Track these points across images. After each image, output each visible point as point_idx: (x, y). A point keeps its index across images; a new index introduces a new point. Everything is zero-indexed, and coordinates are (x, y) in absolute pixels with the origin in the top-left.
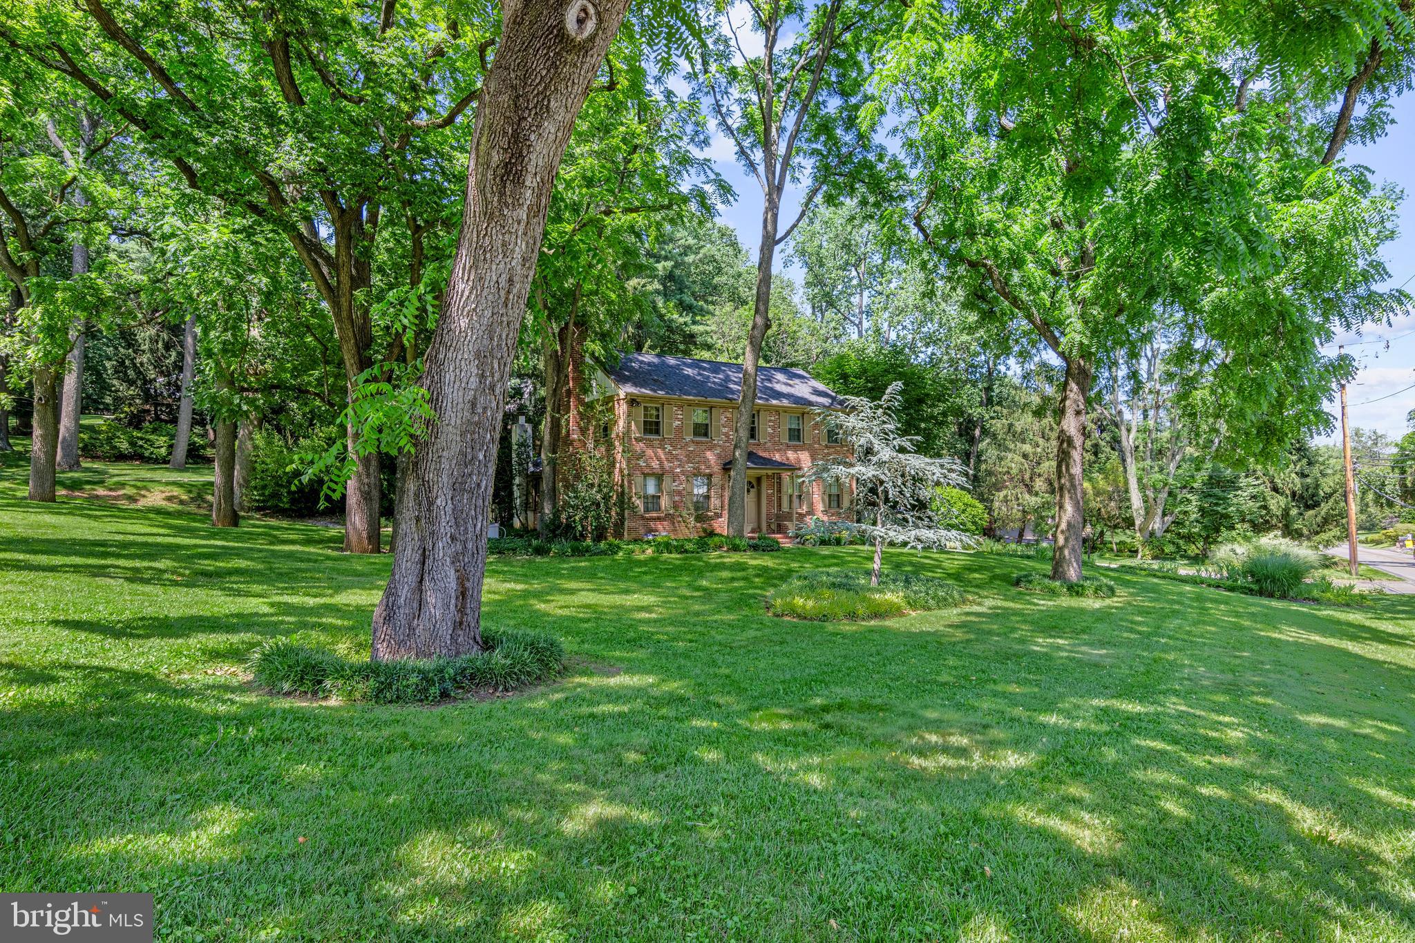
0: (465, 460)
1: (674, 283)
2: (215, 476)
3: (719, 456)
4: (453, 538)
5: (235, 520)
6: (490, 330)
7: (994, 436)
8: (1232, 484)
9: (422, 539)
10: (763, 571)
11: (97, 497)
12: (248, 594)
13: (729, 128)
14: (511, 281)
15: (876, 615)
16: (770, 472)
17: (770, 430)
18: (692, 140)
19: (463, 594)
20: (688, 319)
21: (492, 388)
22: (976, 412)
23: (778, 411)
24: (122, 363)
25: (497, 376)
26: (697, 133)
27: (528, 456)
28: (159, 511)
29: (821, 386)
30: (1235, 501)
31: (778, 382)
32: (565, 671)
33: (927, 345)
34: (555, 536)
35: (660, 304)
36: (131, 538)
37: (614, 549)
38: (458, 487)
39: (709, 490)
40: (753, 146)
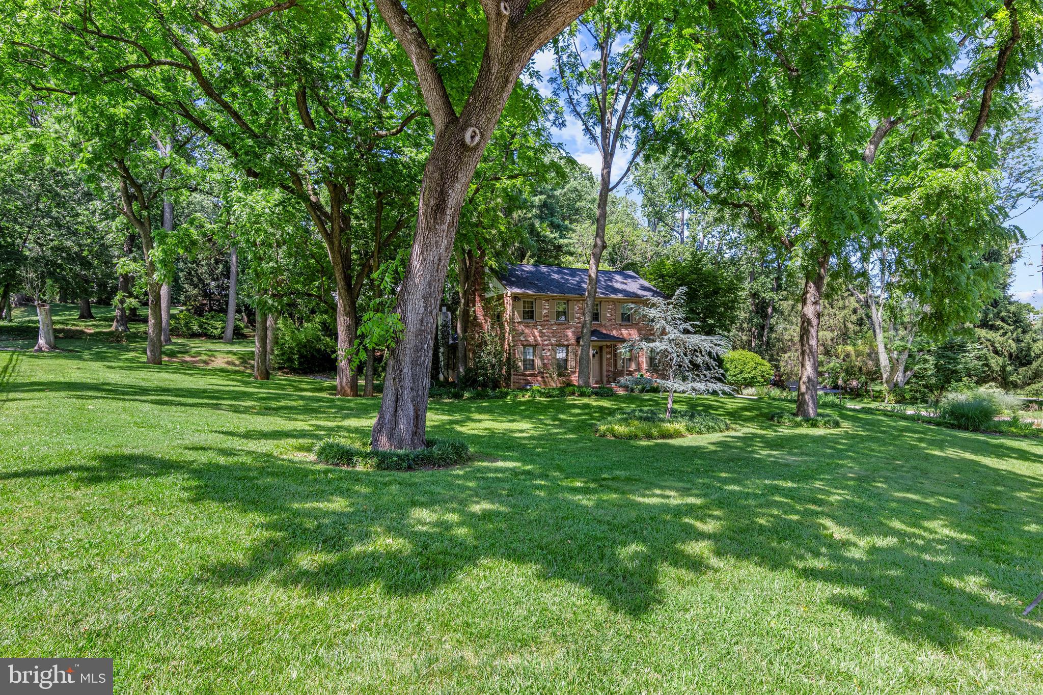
0: (418, 349)
1: (547, 210)
2: (256, 348)
3: (574, 333)
4: (412, 389)
5: (267, 376)
6: (430, 284)
7: (782, 313)
8: (962, 348)
9: (396, 389)
10: (601, 409)
11: (186, 362)
12: (296, 420)
13: (578, 114)
14: (440, 259)
15: (664, 436)
16: (609, 343)
17: (608, 315)
18: (554, 123)
19: (417, 417)
20: (557, 235)
21: (431, 312)
22: (768, 296)
23: (614, 301)
24: (190, 273)
25: (433, 306)
26: (557, 118)
27: (449, 334)
28: (222, 370)
29: (646, 284)
30: (963, 360)
31: (617, 281)
32: (470, 459)
33: (730, 248)
34: (466, 386)
35: (537, 225)
36: (216, 387)
37: (504, 395)
38: (414, 363)
39: (567, 355)
40: (595, 124)
